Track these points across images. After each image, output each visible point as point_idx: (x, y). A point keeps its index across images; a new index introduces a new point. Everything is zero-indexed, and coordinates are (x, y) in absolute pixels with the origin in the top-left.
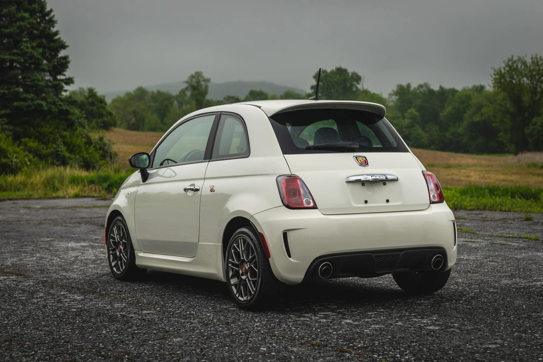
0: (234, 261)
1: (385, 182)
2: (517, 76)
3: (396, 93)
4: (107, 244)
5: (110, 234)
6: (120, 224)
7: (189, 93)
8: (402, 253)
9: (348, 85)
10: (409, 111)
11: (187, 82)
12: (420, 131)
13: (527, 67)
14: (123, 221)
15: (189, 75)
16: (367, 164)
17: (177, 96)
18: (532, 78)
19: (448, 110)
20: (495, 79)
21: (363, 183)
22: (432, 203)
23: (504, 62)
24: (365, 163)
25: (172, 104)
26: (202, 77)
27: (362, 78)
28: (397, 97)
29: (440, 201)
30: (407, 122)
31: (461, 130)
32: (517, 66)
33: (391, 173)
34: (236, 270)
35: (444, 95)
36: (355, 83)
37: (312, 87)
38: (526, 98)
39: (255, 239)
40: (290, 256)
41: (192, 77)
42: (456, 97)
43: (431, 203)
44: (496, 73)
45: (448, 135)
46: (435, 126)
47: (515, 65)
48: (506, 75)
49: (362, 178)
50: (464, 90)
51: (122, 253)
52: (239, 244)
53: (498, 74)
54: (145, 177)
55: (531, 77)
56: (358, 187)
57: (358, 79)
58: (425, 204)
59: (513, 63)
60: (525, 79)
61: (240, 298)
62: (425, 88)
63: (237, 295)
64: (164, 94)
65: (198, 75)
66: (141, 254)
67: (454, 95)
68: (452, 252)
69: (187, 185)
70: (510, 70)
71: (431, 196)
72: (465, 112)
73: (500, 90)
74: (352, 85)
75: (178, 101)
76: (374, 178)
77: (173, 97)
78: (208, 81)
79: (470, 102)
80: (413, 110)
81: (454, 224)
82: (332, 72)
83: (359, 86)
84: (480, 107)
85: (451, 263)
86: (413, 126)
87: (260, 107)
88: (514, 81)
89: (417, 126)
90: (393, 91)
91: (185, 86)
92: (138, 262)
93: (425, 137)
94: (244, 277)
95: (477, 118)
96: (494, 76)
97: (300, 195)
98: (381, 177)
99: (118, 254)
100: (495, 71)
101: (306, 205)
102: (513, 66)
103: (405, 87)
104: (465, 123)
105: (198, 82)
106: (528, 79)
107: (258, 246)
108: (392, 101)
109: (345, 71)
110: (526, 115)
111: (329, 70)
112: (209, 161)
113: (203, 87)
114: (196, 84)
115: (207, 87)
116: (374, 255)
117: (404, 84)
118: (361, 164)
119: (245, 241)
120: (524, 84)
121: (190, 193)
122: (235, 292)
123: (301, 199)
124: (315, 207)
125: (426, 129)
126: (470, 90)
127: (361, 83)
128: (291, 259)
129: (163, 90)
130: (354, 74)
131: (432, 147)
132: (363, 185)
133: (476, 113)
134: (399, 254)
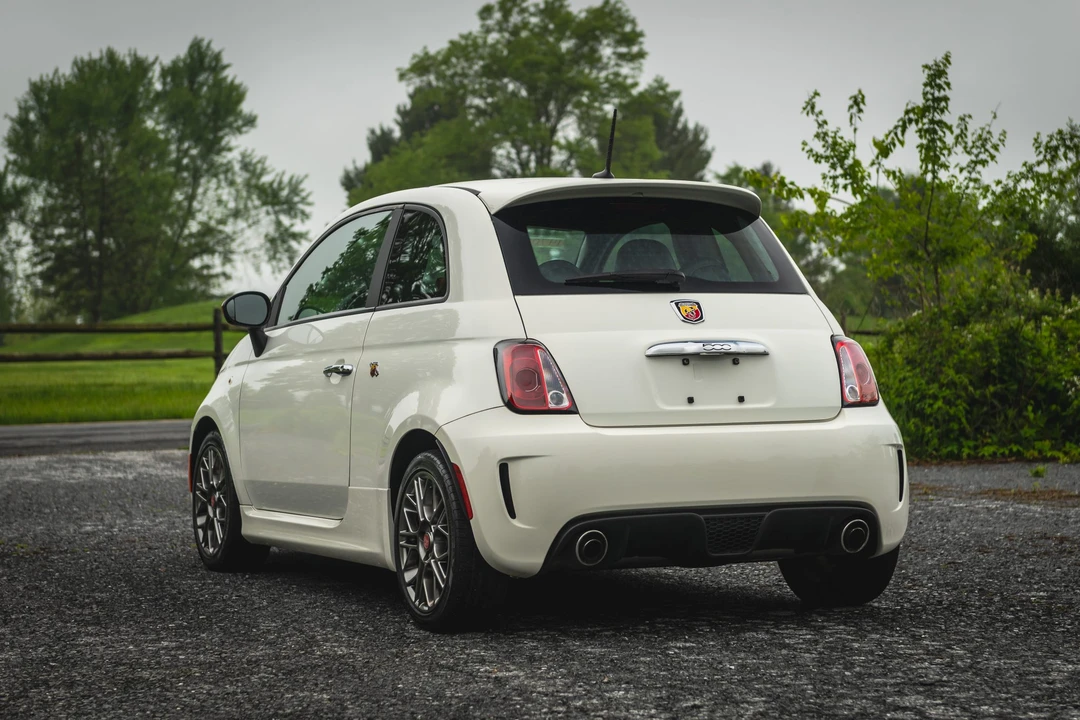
0: (408, 530)
1: (735, 358)
4: (192, 491)
5: (198, 470)
6: (216, 448)
8: (768, 514)
16: (701, 318)
21: (686, 359)
22: (845, 404)
24: (696, 316)
29: (870, 402)
33: (746, 338)
34: (414, 549)
39: (446, 477)
40: (513, 515)
43: (843, 406)
49: (685, 348)
52: (414, 490)
54: (260, 345)
56: (675, 369)
58: (829, 409)
61: (422, 607)
63: (417, 603)
66: (252, 513)
68: (893, 513)
69: (331, 361)
71: (847, 390)
76: (709, 347)
81: (900, 453)
85: (890, 538)
87: (476, 193)
92: (247, 530)
97: (540, 382)
99: (211, 513)
101: (552, 406)
107: (450, 491)
112: (374, 310)
116: (701, 517)
118: (687, 319)
119: (424, 479)
121: (336, 379)
122: (413, 597)
123: (544, 392)
124: (572, 410)
128: (515, 522)
132: (684, 364)
134: (763, 516)
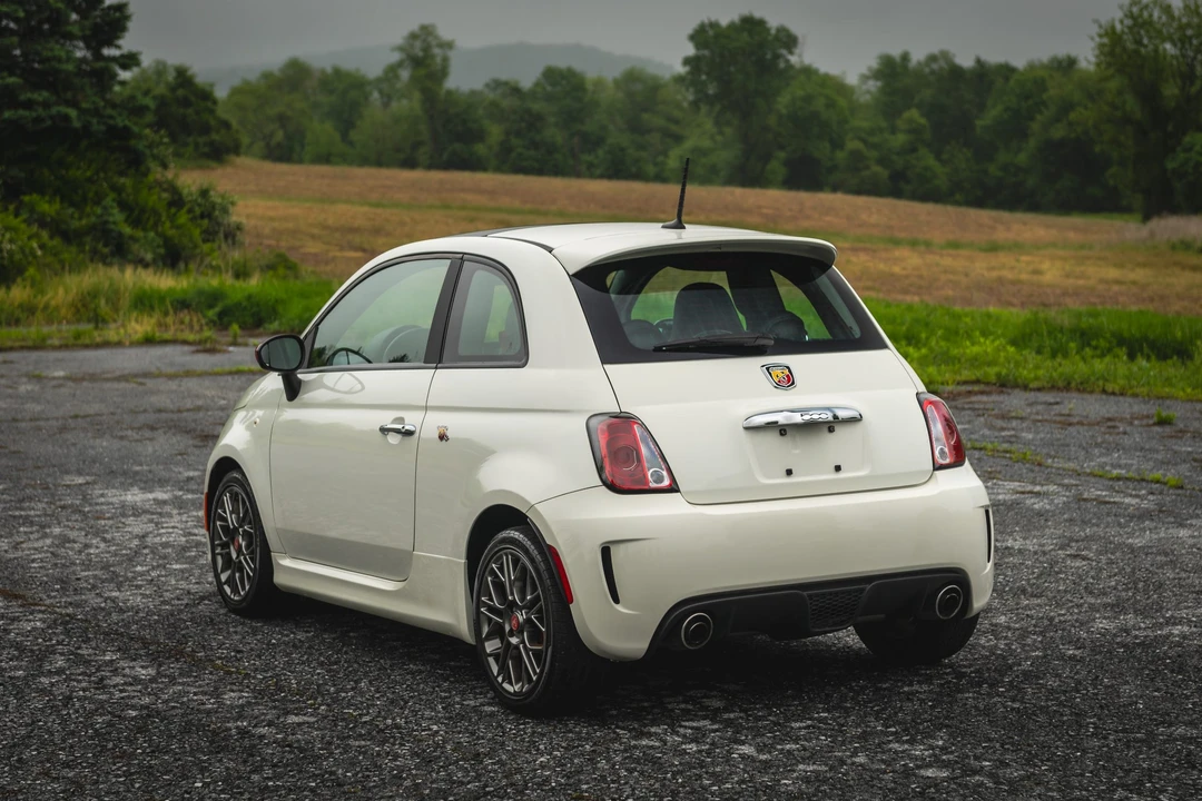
0: (492, 601)
1: (831, 425)
2: (1150, 38)
3: (877, 75)
4: (208, 529)
5: (216, 510)
6: (237, 489)
7: (405, 74)
8: (869, 587)
9: (769, 56)
10: (906, 115)
11: (400, 49)
12: (931, 161)
13: (1171, 17)
14: (244, 484)
15: (405, 33)
16: (793, 383)
17: (379, 80)
18: (1183, 43)
19: (993, 113)
20: (1102, 46)
21: (784, 430)
22: (938, 467)
23: (1121, 7)
24: (788, 381)
25: (366, 98)
26: (436, 37)
27: (800, 40)
28: (879, 84)
29: (958, 462)
30: (900, 139)
31: (1022, 158)
32: (1151, 16)
33: (845, 404)
34: (497, 622)
35: (985, 78)
36: (784, 52)
37: (687, 61)
38: (1170, 90)
39: (538, 558)
40: (616, 600)
41: (413, 36)
42: (1012, 82)
43: (935, 469)
44: (1102, 31)
45: (993, 169)
46: (965, 150)
47: (1145, 14)
48: (1125, 37)
49: (781, 418)
50: (1031, 67)
51: (243, 554)
52: (502, 564)
53: (1107, 34)
54: (293, 389)
55: (1183, 41)
56: (772, 438)
57: (789, 41)
58: (923, 472)
59: (1141, 10)
60: (1168, 46)
61: (506, 686)
62: (942, 63)
63: (500, 679)
64: (348, 75)
65: (426, 32)
66: (287, 562)
67: (1007, 79)
68: (982, 577)
69: (387, 418)
70: (1135, 25)
71: (937, 453)
72: (1032, 119)
73: (1111, 71)
74: (777, 57)
75: (381, 92)
76: (807, 417)
77: (370, 83)
78: (449, 45)
79: (1045, 96)
80: (914, 114)
81: (987, 512)
82: (732, 26)
83: (793, 59)
84: (1067, 107)
85: (980, 601)
86: (914, 150)
87: (550, 250)
88: (1143, 50)
89: (923, 151)
90: (870, 69)
91: (396, 57)
92: (280, 579)
93: (941, 173)
94: (514, 640)
95: (1058, 132)
96: (1097, 39)
97: (639, 460)
98: (823, 416)
99: (234, 556)
100: (1100, 26)
101: (653, 485)
102: (1141, 15)
103: (898, 59)
104: (1032, 143)
105: (427, 49)
106: (1175, 45)
107: (545, 575)
108: (868, 92)
109: (761, 23)
110: (1170, 128)
111: (724, 22)
112: (436, 368)
113: (438, 60)
114: (421, 54)
115: (446, 60)
116: (805, 593)
117: (896, 52)
118: (778, 385)
119: (516, 561)
120: (1165, 58)
121: (393, 439)
122: (495, 671)
123: (643, 470)
124: (673, 488)
125: (945, 156)
126: (1044, 67)
127: (797, 51)
128: (618, 607)
129: (348, 65)
130: (782, 30)
131: (958, 197)
132: (781, 434)
133: (1058, 120)
134: (863, 590)
